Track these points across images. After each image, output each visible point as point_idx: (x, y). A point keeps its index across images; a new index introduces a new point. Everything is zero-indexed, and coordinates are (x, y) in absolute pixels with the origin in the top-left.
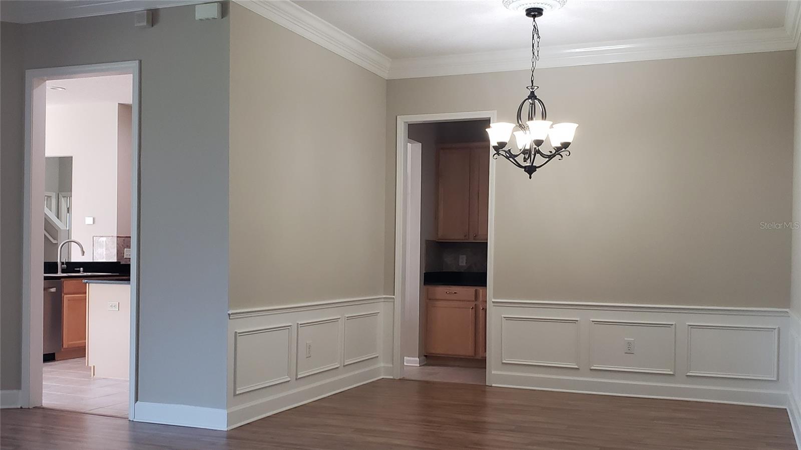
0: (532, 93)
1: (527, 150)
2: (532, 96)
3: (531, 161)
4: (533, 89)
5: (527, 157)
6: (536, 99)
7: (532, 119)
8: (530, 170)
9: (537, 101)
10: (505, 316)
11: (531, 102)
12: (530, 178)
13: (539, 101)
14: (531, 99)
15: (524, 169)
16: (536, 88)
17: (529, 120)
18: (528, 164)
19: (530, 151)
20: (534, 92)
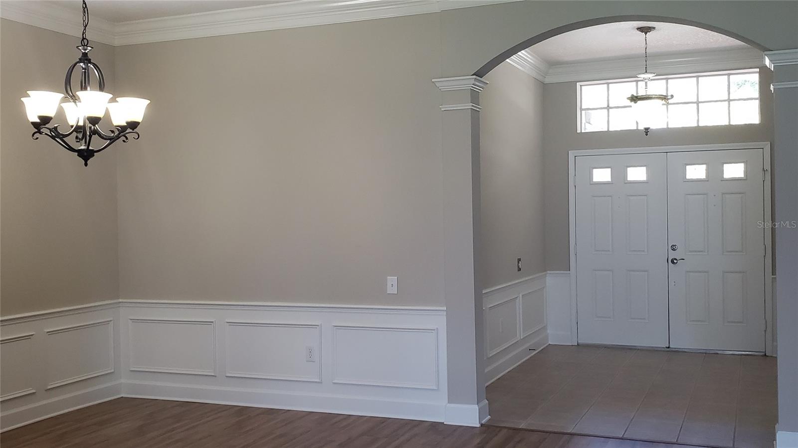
0: (85, 55)
1: (80, 128)
2: (85, 58)
3: (86, 143)
4: (86, 49)
5: (80, 137)
6: (90, 62)
7: (86, 89)
8: (86, 155)
9: (92, 66)
12: (86, 165)
14: (84, 62)
15: (77, 153)
16: (90, 48)
17: (82, 89)
18: (82, 146)
19: (84, 127)
20: (87, 53)
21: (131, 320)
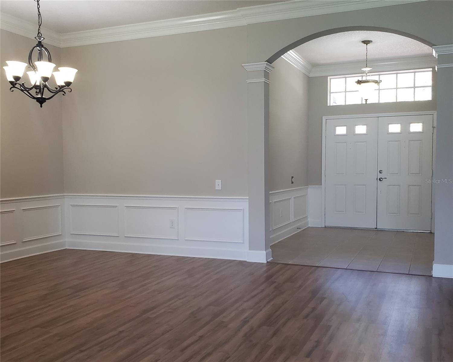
0: (40, 42)
1: (38, 86)
2: (40, 44)
3: (41, 94)
4: (40, 39)
5: (38, 91)
6: (42, 46)
7: (40, 61)
8: (41, 101)
9: (44, 49)
11: (39, 49)
12: (41, 106)
13: (46, 49)
14: (39, 47)
15: (36, 100)
16: (42, 39)
17: (38, 61)
18: (39, 96)
19: (40, 86)
20: (41, 42)
21: (71, 205)
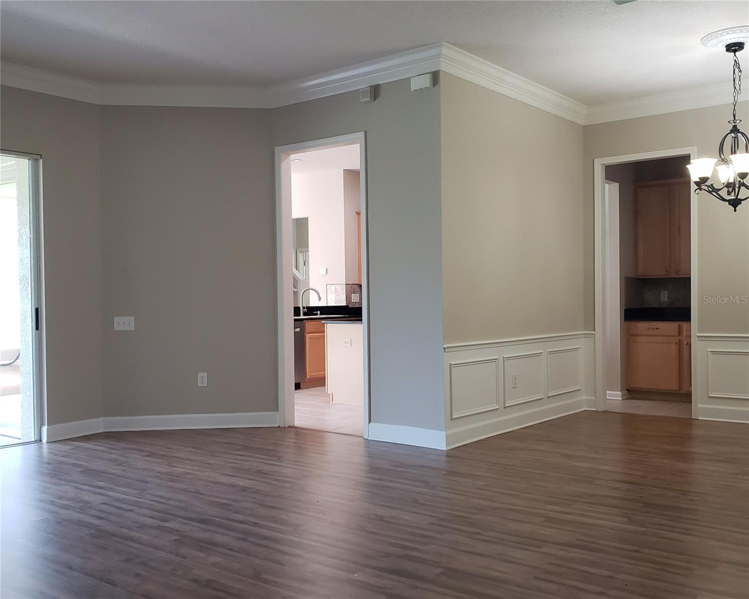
0: (735, 127)
1: (731, 183)
2: (735, 130)
3: (735, 194)
4: (735, 123)
5: (731, 191)
6: (738, 131)
7: (735, 153)
8: (735, 203)
9: (740, 135)
10: (710, 350)
11: (734, 136)
12: (735, 211)
13: (743, 134)
14: (734, 133)
15: (728, 203)
16: (738, 121)
17: (732, 154)
18: (732, 197)
19: (734, 184)
20: (736, 126)
